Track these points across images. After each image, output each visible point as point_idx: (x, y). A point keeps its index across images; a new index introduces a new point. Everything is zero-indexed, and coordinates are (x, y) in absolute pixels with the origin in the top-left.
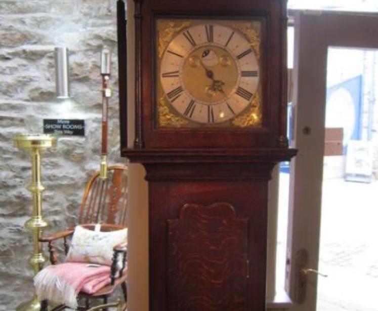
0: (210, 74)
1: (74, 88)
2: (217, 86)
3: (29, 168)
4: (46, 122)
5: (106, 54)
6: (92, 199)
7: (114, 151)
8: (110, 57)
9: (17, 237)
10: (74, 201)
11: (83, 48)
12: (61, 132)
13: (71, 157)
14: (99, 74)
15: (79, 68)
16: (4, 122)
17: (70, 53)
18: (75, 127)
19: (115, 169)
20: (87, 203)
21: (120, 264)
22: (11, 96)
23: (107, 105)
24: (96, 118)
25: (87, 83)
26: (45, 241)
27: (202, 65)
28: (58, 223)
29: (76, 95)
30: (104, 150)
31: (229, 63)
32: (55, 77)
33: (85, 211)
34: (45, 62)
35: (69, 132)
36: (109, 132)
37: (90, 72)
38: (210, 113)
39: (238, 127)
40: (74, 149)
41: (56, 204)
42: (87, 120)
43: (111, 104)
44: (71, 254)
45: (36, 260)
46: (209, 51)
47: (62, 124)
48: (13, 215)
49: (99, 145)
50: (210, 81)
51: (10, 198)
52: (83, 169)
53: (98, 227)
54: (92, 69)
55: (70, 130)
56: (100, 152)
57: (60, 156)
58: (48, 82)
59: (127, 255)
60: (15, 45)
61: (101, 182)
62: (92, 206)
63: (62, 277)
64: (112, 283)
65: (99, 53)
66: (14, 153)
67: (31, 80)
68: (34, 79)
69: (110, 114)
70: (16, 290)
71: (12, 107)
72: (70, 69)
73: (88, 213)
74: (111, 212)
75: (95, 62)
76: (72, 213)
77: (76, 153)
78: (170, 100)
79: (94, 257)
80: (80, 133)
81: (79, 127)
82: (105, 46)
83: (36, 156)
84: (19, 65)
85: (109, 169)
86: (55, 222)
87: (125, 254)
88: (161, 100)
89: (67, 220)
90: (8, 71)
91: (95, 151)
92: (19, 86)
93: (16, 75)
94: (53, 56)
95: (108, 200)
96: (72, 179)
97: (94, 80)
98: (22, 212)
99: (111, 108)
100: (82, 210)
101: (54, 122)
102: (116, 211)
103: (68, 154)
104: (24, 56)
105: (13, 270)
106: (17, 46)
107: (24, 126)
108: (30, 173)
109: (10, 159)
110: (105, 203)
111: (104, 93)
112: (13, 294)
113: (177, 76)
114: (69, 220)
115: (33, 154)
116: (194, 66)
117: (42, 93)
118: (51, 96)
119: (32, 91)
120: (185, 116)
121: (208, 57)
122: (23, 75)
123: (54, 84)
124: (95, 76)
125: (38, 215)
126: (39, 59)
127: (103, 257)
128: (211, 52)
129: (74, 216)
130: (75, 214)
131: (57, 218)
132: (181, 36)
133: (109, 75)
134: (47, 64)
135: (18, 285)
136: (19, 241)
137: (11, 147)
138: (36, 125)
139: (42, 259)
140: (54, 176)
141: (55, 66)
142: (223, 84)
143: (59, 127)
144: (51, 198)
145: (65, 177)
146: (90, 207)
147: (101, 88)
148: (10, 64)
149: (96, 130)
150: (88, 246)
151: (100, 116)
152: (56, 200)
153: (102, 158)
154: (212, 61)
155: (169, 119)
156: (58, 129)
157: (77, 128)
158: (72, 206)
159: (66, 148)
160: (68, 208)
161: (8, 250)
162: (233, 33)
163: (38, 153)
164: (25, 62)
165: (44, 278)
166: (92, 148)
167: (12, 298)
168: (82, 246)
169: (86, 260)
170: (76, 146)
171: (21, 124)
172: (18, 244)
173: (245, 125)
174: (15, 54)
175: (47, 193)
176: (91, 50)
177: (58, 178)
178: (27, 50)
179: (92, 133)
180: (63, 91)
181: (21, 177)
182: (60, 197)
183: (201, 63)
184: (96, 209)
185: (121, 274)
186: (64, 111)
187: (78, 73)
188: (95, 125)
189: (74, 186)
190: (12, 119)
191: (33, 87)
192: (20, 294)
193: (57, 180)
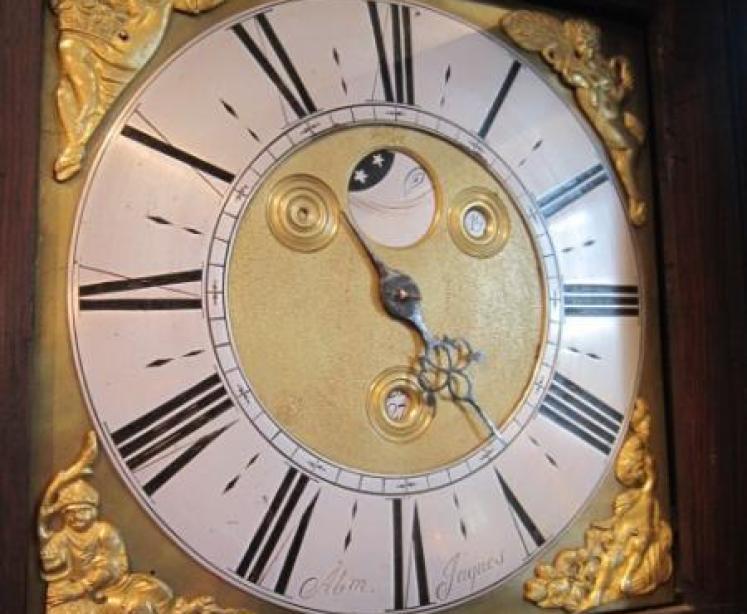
46: (388, 156)
78: (137, 477)
113: (195, 304)
120: (244, 583)
132: (220, 40)
142: (470, 357)
162: (516, 68)
183: (344, 219)
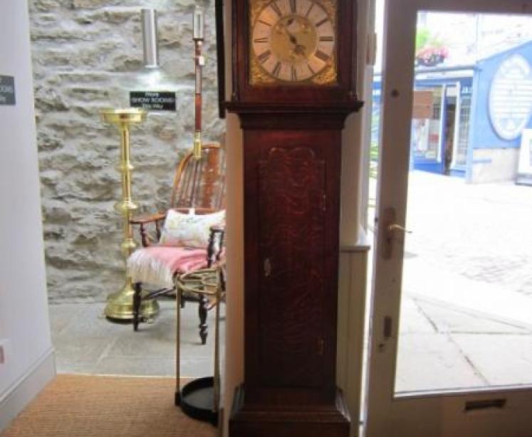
0: (293, 40)
1: (163, 55)
2: (299, 50)
3: (115, 148)
4: (133, 95)
5: (199, 16)
6: (184, 181)
7: (209, 128)
8: (204, 19)
9: (104, 224)
10: (164, 184)
11: (173, 9)
12: (150, 106)
13: (160, 135)
14: (191, 39)
15: (169, 33)
16: (87, 96)
17: (158, 15)
18: (165, 100)
19: (210, 148)
20: (180, 186)
21: (216, 246)
22: (93, 66)
23: (201, 75)
24: (189, 90)
25: (178, 50)
26: (137, 223)
27: (287, 31)
28: (148, 209)
29: (166, 63)
30: (198, 127)
31: (309, 30)
32: (142, 43)
33: (178, 195)
34: (129, 25)
35: (158, 106)
36: (203, 106)
37: (181, 37)
38: (294, 72)
39: (317, 85)
40: (164, 126)
41: (145, 188)
42: (178, 92)
43: (205, 74)
44: (164, 238)
45: (126, 245)
46: (292, 20)
47: (150, 97)
48: (99, 200)
49: (192, 122)
50: (293, 46)
51: (95, 180)
52: (175, 149)
53: (192, 211)
54: (183, 33)
55: (160, 104)
56: (194, 128)
57: (149, 134)
58: (134, 49)
59: (225, 235)
60: (96, 7)
61: (195, 163)
62: (185, 190)
63: (157, 258)
64: (209, 266)
65: (191, 15)
66: (99, 130)
67: (115, 47)
68: (119, 46)
69: (204, 85)
70: (104, 282)
71: (95, 79)
72: (158, 34)
73: (181, 197)
74: (207, 194)
75: (185, 25)
76: (163, 197)
77: (166, 130)
78: (260, 62)
79: (189, 240)
80: (170, 107)
81: (169, 100)
82: (198, 7)
83: (125, 132)
84: (102, 30)
85: (203, 148)
86: (145, 207)
87: (223, 233)
88: (253, 62)
89: (157, 206)
90: (88, 37)
91: (188, 128)
92: (101, 54)
93: (99, 41)
94: (140, 19)
95: (202, 183)
96: (162, 159)
97: (186, 47)
98: (108, 196)
99: (205, 78)
100: (174, 193)
101: (141, 95)
102: (211, 194)
103: (157, 131)
104: (106, 19)
105: (99, 260)
106: (99, 8)
107: (109, 99)
108: (117, 152)
109: (94, 137)
110: (199, 187)
111: (197, 61)
112: (100, 286)
113: (266, 42)
114: (161, 205)
115: (121, 130)
116: (280, 33)
117: (128, 62)
118: (138, 66)
119: (116, 59)
120: (272, 75)
121: (293, 25)
122: (106, 41)
123: (141, 52)
124: (187, 42)
125: (127, 196)
126: (123, 22)
127: (199, 240)
128: (294, 22)
129: (165, 201)
130: (166, 199)
131: (146, 203)
133: (202, 40)
134: (133, 28)
135: (105, 276)
136: (107, 228)
137: (96, 124)
138: (121, 98)
139: (133, 245)
140: (143, 156)
141: (142, 31)
142: (305, 48)
143: (147, 100)
144: (141, 181)
145: (155, 157)
146: (182, 192)
147: (193, 55)
148: (90, 28)
149: (189, 103)
150: (183, 229)
151: (192, 88)
152: (145, 183)
153: (196, 136)
154: (295, 28)
155: (260, 78)
156: (146, 103)
157: (167, 101)
158: (163, 190)
159: (156, 124)
160: (158, 192)
161: (94, 238)
163: (127, 130)
164: (107, 26)
165: (138, 259)
166: (185, 124)
167: (101, 290)
168: (176, 229)
169: (181, 243)
170: (166, 122)
171: (105, 97)
172: (105, 231)
173: (323, 82)
174: (97, 18)
175: (136, 175)
176: (181, 11)
177: (147, 159)
178: (110, 13)
179: (183, 107)
180: (152, 59)
181: (107, 158)
182: (149, 180)
184: (189, 194)
185: (218, 258)
186: (153, 82)
187: (167, 38)
188: (187, 98)
189: (165, 167)
190: (95, 92)
191: (118, 56)
192: (109, 286)
193: (146, 160)
